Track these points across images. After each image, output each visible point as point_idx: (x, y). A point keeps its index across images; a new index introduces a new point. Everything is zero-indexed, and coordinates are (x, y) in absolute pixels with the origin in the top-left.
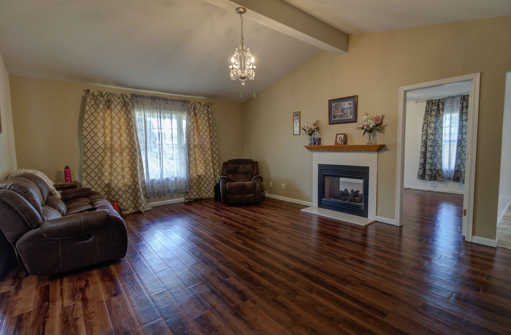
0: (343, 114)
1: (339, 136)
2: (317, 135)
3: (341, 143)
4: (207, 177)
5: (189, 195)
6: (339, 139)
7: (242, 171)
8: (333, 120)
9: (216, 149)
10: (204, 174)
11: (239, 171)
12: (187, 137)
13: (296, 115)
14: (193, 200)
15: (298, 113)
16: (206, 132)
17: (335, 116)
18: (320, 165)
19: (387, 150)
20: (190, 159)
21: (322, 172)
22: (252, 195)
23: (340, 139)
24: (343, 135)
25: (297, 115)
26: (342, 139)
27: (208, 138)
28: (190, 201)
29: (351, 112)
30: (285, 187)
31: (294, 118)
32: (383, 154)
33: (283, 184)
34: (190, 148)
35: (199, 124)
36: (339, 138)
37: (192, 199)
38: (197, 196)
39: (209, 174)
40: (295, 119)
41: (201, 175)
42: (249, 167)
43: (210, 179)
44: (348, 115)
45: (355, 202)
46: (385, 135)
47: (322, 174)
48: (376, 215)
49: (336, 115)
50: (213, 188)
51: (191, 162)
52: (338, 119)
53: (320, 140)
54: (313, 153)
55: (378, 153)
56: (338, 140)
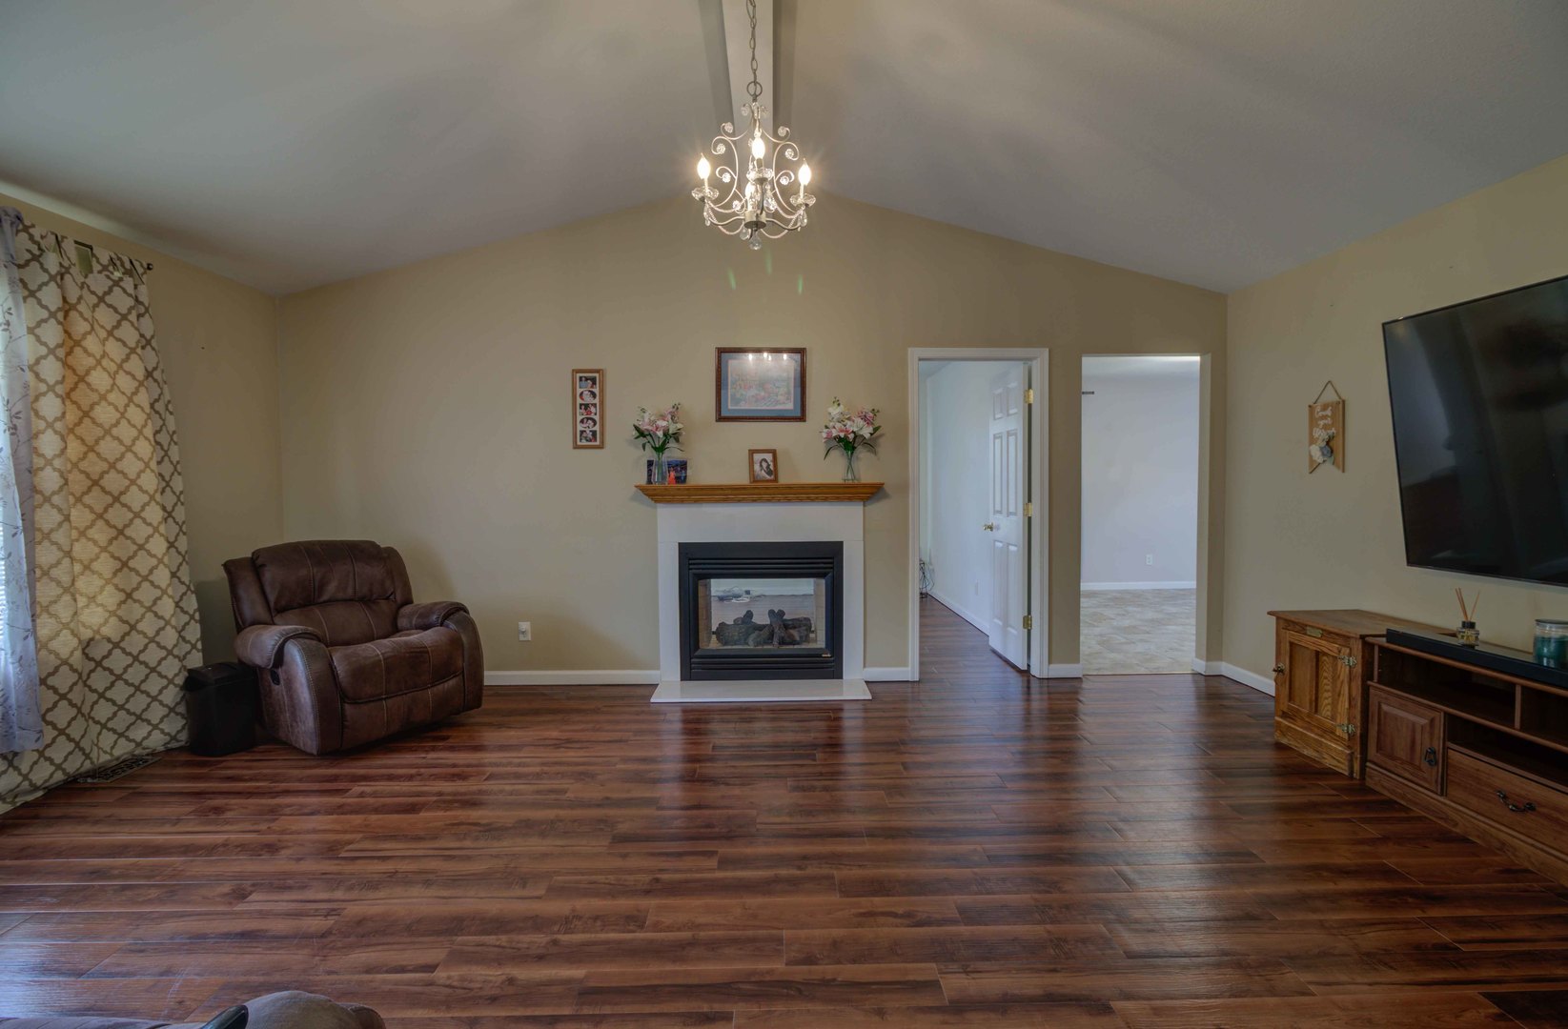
0: (763, 394)
1: (757, 457)
2: (673, 453)
3: (768, 477)
4: (134, 643)
5: (24, 771)
6: (761, 466)
7: (340, 595)
8: (730, 407)
9: (179, 500)
10: (112, 630)
11: (325, 597)
12: (15, 427)
13: (587, 379)
14: (40, 793)
15: (597, 375)
16: (132, 409)
17: (738, 396)
18: (684, 548)
19: (886, 496)
20: (34, 549)
21: (691, 567)
22: (452, 683)
23: (764, 465)
24: (771, 455)
25: (593, 380)
26: (769, 465)
27: (146, 438)
28: (26, 805)
29: (789, 393)
30: (532, 637)
31: (579, 391)
32: (877, 508)
33: (525, 626)
34: (34, 490)
35: (91, 361)
36: (761, 463)
37: (36, 788)
38: (74, 765)
39: (148, 625)
40: (581, 394)
41: (92, 639)
42: (376, 571)
43: (152, 655)
44: (780, 398)
45: (794, 642)
46: (879, 459)
47: (695, 574)
48: (865, 666)
49: (742, 395)
50: (171, 695)
51: (38, 572)
52: (747, 408)
53: (683, 466)
54: (655, 508)
55: (864, 506)
56: (757, 467)
